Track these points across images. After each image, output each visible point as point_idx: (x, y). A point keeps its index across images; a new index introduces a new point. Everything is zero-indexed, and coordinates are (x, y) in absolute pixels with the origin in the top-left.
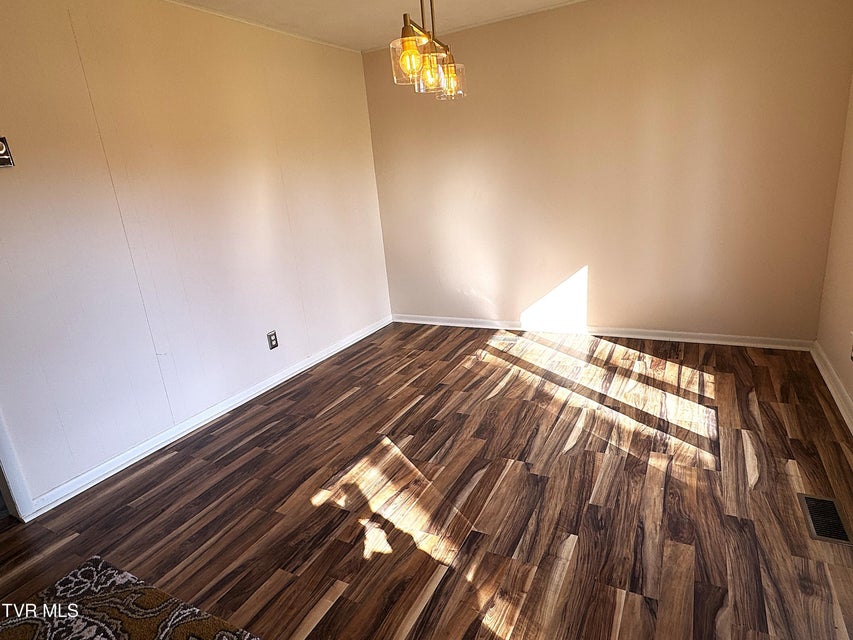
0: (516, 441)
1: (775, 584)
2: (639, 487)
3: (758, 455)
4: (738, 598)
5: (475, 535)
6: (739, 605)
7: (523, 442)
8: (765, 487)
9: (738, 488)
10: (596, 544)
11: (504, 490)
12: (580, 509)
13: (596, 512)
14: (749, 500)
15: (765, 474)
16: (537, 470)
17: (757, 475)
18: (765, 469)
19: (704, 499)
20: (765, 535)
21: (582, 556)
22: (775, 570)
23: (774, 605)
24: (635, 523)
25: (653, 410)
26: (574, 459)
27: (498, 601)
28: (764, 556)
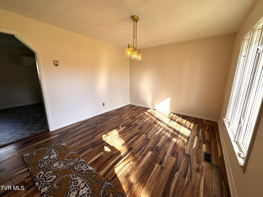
0: (146, 131)
1: (191, 169)
2: (168, 144)
3: (197, 142)
4: (181, 171)
5: (131, 148)
6: (181, 172)
7: (148, 131)
8: (197, 149)
9: (190, 148)
10: (155, 154)
11: (140, 140)
12: (154, 146)
13: (157, 148)
14: (192, 151)
15: (197, 146)
16: (148, 138)
17: (195, 146)
18: (198, 145)
19: (182, 149)
20: (192, 159)
21: (151, 156)
22: (192, 166)
23: (189, 173)
24: (165, 151)
25: (177, 129)
26: (157, 136)
27: (131, 162)
28: (190, 163)
